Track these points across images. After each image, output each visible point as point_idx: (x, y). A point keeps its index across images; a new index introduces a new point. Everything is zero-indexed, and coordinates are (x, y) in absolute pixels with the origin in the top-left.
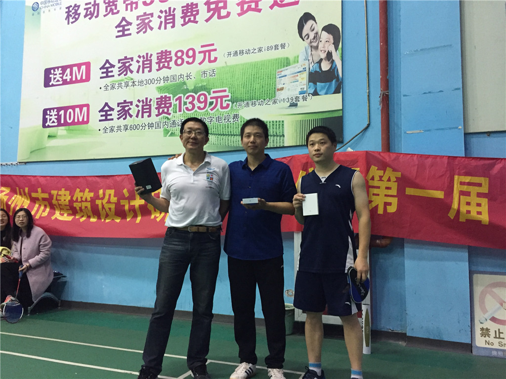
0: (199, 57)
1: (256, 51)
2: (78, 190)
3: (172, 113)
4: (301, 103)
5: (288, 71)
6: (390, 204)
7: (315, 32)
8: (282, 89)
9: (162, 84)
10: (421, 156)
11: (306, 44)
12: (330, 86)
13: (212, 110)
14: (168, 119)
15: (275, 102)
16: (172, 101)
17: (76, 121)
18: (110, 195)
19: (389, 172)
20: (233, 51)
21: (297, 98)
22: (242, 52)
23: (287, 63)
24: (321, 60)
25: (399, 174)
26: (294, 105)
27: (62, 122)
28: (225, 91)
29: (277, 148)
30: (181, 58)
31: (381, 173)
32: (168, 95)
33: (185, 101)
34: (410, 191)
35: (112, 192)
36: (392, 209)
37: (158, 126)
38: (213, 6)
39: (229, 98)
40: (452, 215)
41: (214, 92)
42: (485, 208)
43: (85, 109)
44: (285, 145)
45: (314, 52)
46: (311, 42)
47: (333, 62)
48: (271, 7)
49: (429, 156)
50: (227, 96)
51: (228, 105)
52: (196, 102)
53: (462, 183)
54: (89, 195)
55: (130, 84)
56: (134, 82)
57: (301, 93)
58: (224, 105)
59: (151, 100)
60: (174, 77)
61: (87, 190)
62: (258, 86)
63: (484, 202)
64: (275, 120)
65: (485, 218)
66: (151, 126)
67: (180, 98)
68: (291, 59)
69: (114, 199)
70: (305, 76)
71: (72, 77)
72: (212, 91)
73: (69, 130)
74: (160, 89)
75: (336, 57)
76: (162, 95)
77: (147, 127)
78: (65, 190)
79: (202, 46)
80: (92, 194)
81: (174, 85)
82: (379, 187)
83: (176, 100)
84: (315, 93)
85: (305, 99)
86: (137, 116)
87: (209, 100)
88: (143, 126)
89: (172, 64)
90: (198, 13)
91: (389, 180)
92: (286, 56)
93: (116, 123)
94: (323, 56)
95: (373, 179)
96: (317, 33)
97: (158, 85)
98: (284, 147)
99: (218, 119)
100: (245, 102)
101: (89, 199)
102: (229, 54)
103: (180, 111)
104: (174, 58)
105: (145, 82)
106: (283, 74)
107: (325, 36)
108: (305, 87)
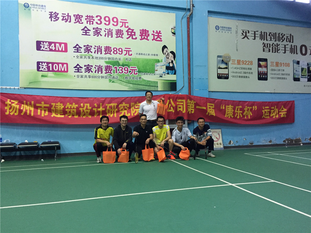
0: (124, 53)
1: (147, 55)
2: (68, 103)
3: (113, 73)
4: (163, 76)
5: (159, 64)
6: (192, 111)
7: (167, 52)
8: (157, 70)
9: (107, 60)
10: (200, 97)
11: (165, 56)
12: (172, 72)
13: (130, 74)
14: (111, 75)
15: (154, 75)
16: (112, 68)
17: (60, 70)
18: (87, 106)
19: (192, 102)
20: (138, 53)
21: (162, 74)
22: (142, 54)
23: (158, 61)
24: (170, 63)
25: (195, 102)
26: (161, 76)
27: (51, 69)
28: (136, 68)
29: (155, 91)
30: (116, 51)
31: (190, 101)
32: (110, 66)
33: (119, 69)
34: (197, 107)
35: (88, 105)
36: (193, 112)
37: (106, 78)
38: (130, 33)
39: (137, 71)
40: (207, 114)
41: (131, 67)
42: (214, 112)
43: (65, 65)
44: (159, 90)
45: (167, 59)
46: (166, 56)
47: (173, 64)
48: (153, 40)
49: (202, 97)
50: (137, 70)
51: (137, 73)
52: (123, 70)
53: (209, 105)
54: (75, 106)
55: (91, 57)
56: (93, 57)
57: (163, 73)
58: (136, 73)
59: (102, 66)
60: (113, 58)
61: (74, 104)
62: (148, 68)
63: (214, 110)
64: (155, 81)
65: (214, 115)
66: (102, 77)
67: (116, 68)
68: (160, 60)
69: (89, 108)
70: (165, 67)
71: (56, 48)
72: (130, 67)
73: (55, 74)
74: (107, 62)
75: (174, 62)
76: (107, 65)
77: (100, 78)
78: (60, 103)
79: (125, 48)
80: (77, 106)
81: (113, 61)
82: (189, 106)
83: (114, 68)
84: (168, 74)
85: (165, 75)
86: (95, 72)
87: (129, 70)
88: (99, 77)
89: (112, 53)
90: (123, 34)
91: (192, 104)
92: (158, 59)
93: (84, 74)
94: (170, 61)
95: (188, 103)
96: (168, 53)
97: (105, 60)
98: (158, 91)
99: (133, 78)
100: (144, 73)
101: (75, 107)
102: (137, 54)
103: (116, 73)
104: (113, 51)
105: (99, 58)
106: (157, 65)
107: (171, 54)
108: (165, 71)
